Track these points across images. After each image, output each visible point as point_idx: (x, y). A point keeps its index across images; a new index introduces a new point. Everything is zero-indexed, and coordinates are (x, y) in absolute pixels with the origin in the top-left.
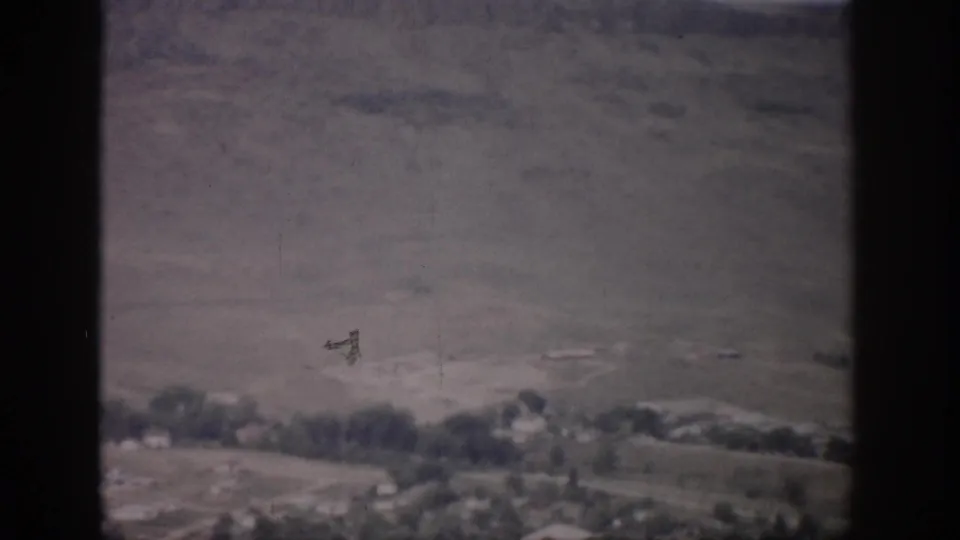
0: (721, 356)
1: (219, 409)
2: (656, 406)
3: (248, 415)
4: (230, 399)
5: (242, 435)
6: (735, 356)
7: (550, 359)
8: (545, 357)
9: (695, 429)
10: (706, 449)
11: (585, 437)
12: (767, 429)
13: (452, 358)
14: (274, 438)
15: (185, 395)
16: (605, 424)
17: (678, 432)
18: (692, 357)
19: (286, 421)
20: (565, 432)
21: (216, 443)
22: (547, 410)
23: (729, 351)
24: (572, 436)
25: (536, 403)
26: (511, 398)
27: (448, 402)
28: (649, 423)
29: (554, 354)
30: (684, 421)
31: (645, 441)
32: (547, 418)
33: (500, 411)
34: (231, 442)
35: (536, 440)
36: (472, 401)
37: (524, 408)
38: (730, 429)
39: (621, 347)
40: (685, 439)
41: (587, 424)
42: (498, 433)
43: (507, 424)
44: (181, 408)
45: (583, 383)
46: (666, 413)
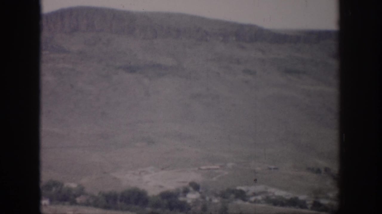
0: (270, 169)
1: (70, 190)
2: (243, 188)
3: (81, 191)
4: (73, 185)
5: (78, 200)
6: (274, 169)
7: (202, 170)
8: (200, 169)
9: (259, 198)
10: (263, 206)
11: (216, 201)
12: (288, 198)
13: (163, 169)
14: (91, 201)
15: (56, 184)
16: (223, 195)
17: (253, 199)
18: (258, 169)
19: (96, 194)
20: (207, 198)
21: (67, 203)
22: (201, 190)
23: (273, 167)
24: (211, 200)
25: (196, 187)
26: (186, 185)
27: (161, 187)
28: (241, 195)
29: (203, 168)
30: (255, 194)
31: (239, 202)
32: (200, 193)
33: (182, 190)
34: (74, 203)
35: (196, 202)
36: (171, 186)
37: (191, 189)
38: (274, 198)
39: (230, 165)
40: (255, 202)
41: (216, 196)
42: (181, 199)
43: (185, 196)
44: (54, 189)
45: (214, 179)
46: (248, 191)
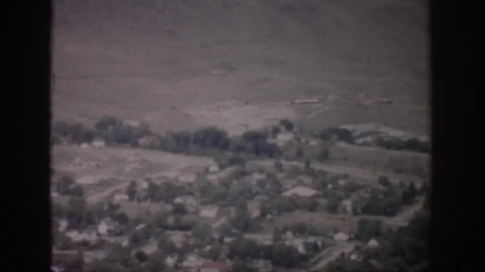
0: (382, 102)
1: (130, 129)
2: (349, 127)
3: (145, 131)
4: (135, 123)
5: (142, 141)
6: (389, 103)
7: (295, 104)
8: (293, 103)
9: (369, 139)
10: (374, 149)
11: (314, 143)
12: (406, 139)
13: (247, 103)
14: (157, 143)
15: (113, 122)
16: (324, 136)
17: (361, 141)
18: (367, 102)
19: (163, 134)
20: (303, 140)
21: (127, 145)
22: (295, 129)
23: (385, 100)
24: (307, 142)
25: (289, 126)
26: (276, 123)
27: (246, 126)
28: (346, 136)
29: (298, 101)
30: (363, 135)
31: (342, 145)
32: (295, 133)
33: (271, 130)
34: (135, 145)
35: (289, 144)
36: (256, 125)
37: (283, 128)
38: (386, 139)
39: (331, 98)
40: (366, 144)
41: (315, 137)
42: (270, 141)
43: (275, 137)
44: (111, 128)
45: (311, 116)
46: (355, 130)
